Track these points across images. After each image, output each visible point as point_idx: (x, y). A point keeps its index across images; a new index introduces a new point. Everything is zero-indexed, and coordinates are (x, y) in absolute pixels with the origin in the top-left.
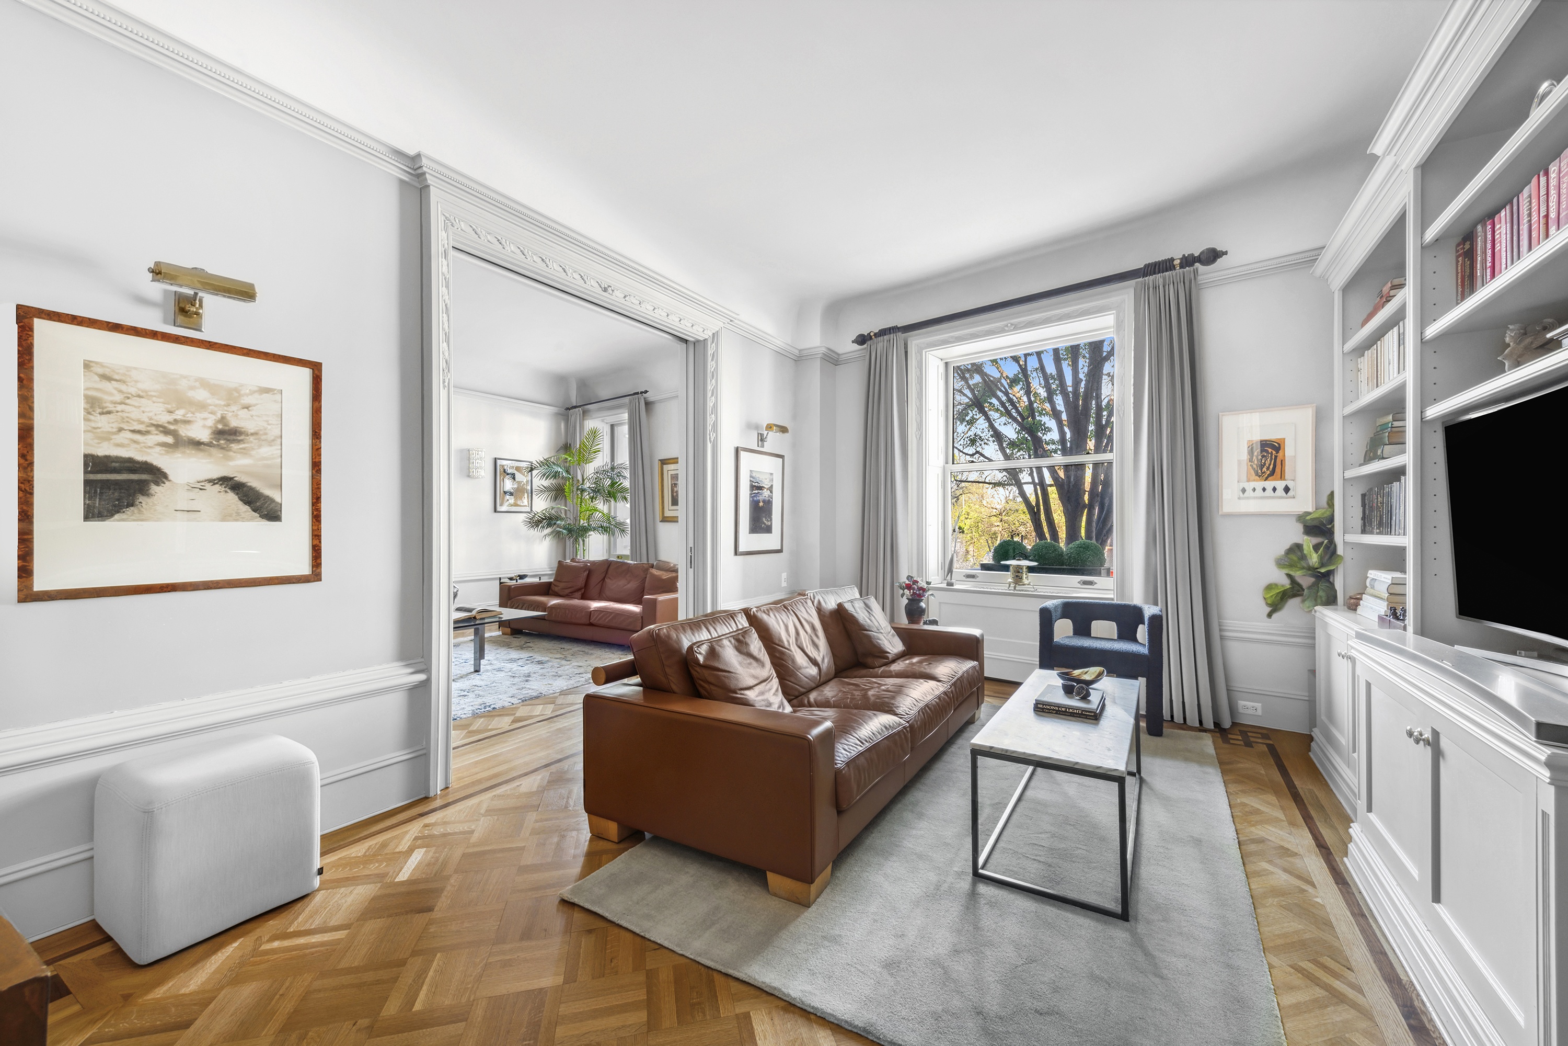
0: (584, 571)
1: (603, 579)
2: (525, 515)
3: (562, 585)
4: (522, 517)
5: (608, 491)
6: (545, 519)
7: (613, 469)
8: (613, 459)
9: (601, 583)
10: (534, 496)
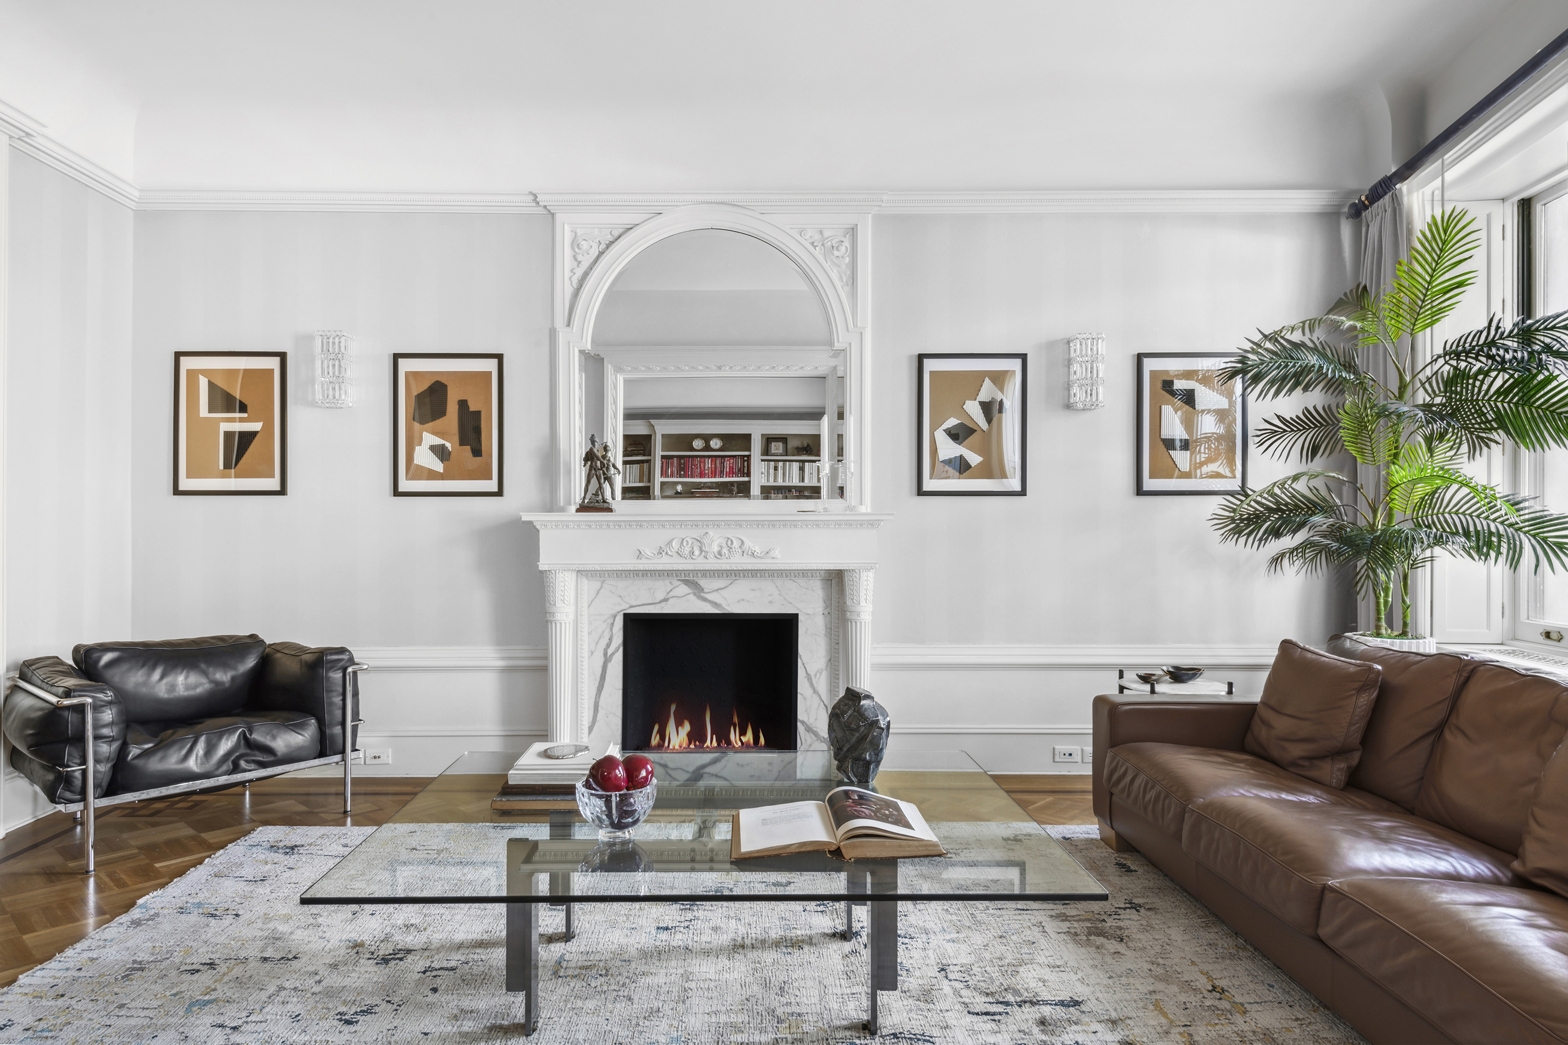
0: (1360, 690)
1: (1438, 731)
2: (1220, 500)
3: (1281, 725)
4: (1214, 505)
5: (1498, 413)
6: (1274, 511)
7: (1525, 335)
8: (1526, 302)
9: (1430, 740)
10: (1252, 447)
